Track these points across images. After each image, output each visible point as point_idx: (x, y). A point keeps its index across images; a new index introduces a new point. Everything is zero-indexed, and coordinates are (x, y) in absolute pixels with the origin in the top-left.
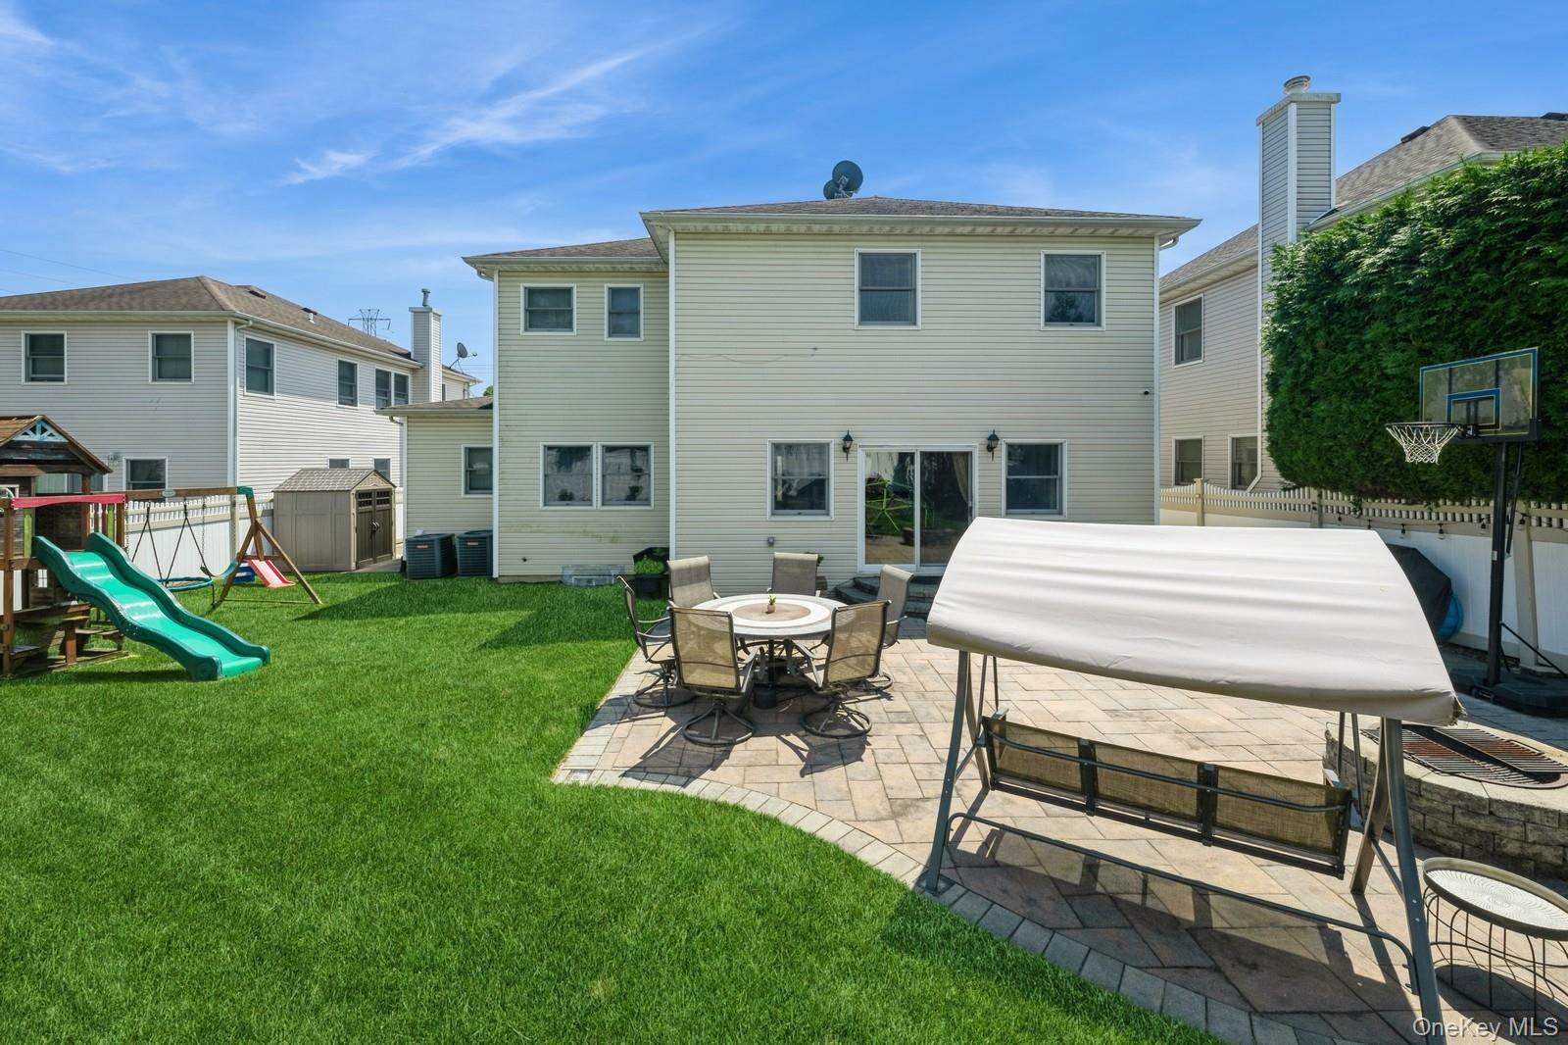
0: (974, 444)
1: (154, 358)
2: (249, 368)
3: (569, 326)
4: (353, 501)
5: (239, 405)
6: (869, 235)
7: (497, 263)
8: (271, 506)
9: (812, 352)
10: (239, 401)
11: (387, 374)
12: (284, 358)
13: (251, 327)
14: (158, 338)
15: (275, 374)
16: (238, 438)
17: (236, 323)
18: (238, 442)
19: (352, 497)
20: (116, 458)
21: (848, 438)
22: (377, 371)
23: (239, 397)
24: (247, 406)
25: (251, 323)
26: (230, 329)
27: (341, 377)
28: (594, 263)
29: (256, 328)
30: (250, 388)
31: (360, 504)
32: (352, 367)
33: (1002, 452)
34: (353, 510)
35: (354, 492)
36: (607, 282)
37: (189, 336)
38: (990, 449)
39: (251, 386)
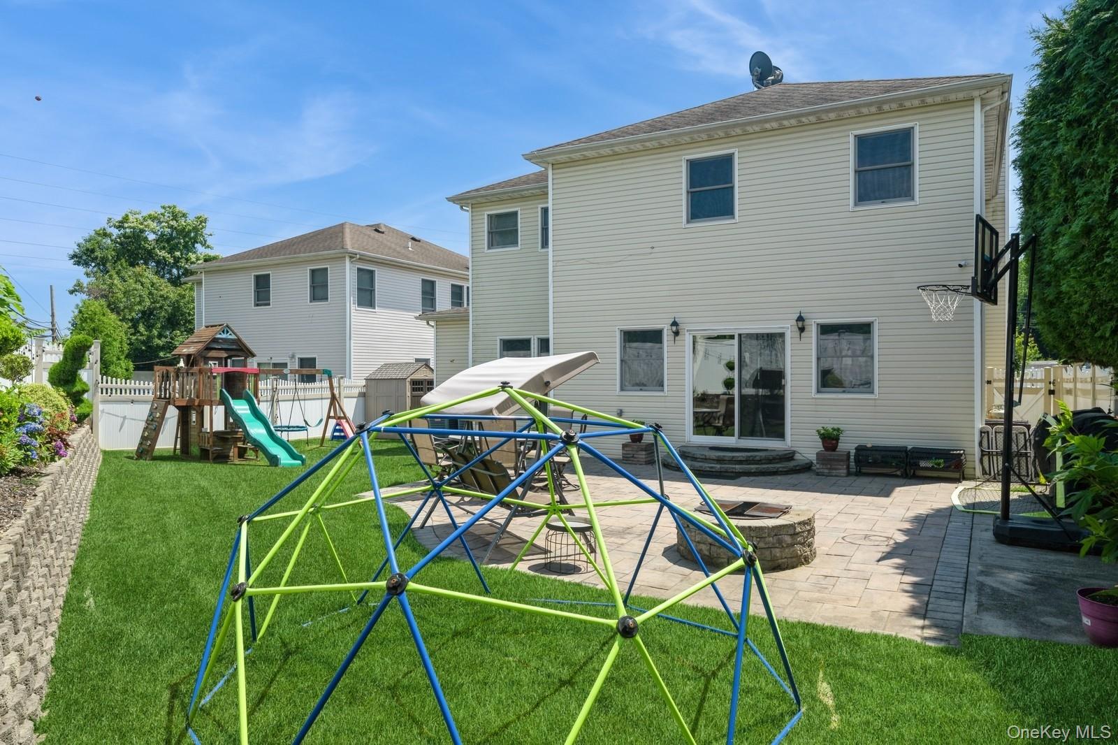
0: (787, 326)
1: (311, 286)
2: (359, 289)
3: (515, 243)
4: (408, 387)
5: (352, 317)
6: (693, 143)
7: (468, 199)
8: (364, 390)
9: (650, 251)
10: (352, 314)
11: (461, 288)
12: (384, 280)
13: (359, 259)
14: (313, 272)
15: (376, 293)
16: (352, 342)
17: (351, 257)
18: (352, 345)
19: (408, 384)
20: (293, 357)
21: (675, 324)
22: (453, 285)
23: (352, 311)
24: (358, 317)
25: (358, 256)
26: (347, 260)
27: (424, 293)
28: (528, 190)
29: (362, 259)
30: (360, 304)
31: (413, 390)
32: (433, 283)
33: (813, 332)
34: (408, 394)
35: (409, 379)
36: (540, 203)
37: (327, 269)
38: (802, 330)
39: (361, 303)
